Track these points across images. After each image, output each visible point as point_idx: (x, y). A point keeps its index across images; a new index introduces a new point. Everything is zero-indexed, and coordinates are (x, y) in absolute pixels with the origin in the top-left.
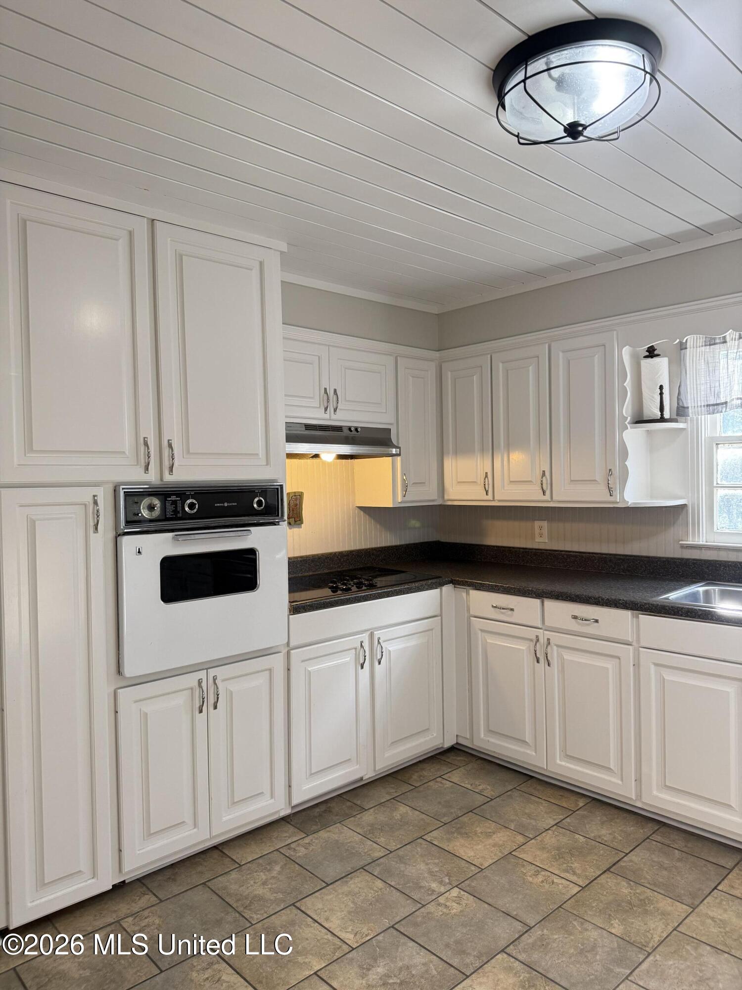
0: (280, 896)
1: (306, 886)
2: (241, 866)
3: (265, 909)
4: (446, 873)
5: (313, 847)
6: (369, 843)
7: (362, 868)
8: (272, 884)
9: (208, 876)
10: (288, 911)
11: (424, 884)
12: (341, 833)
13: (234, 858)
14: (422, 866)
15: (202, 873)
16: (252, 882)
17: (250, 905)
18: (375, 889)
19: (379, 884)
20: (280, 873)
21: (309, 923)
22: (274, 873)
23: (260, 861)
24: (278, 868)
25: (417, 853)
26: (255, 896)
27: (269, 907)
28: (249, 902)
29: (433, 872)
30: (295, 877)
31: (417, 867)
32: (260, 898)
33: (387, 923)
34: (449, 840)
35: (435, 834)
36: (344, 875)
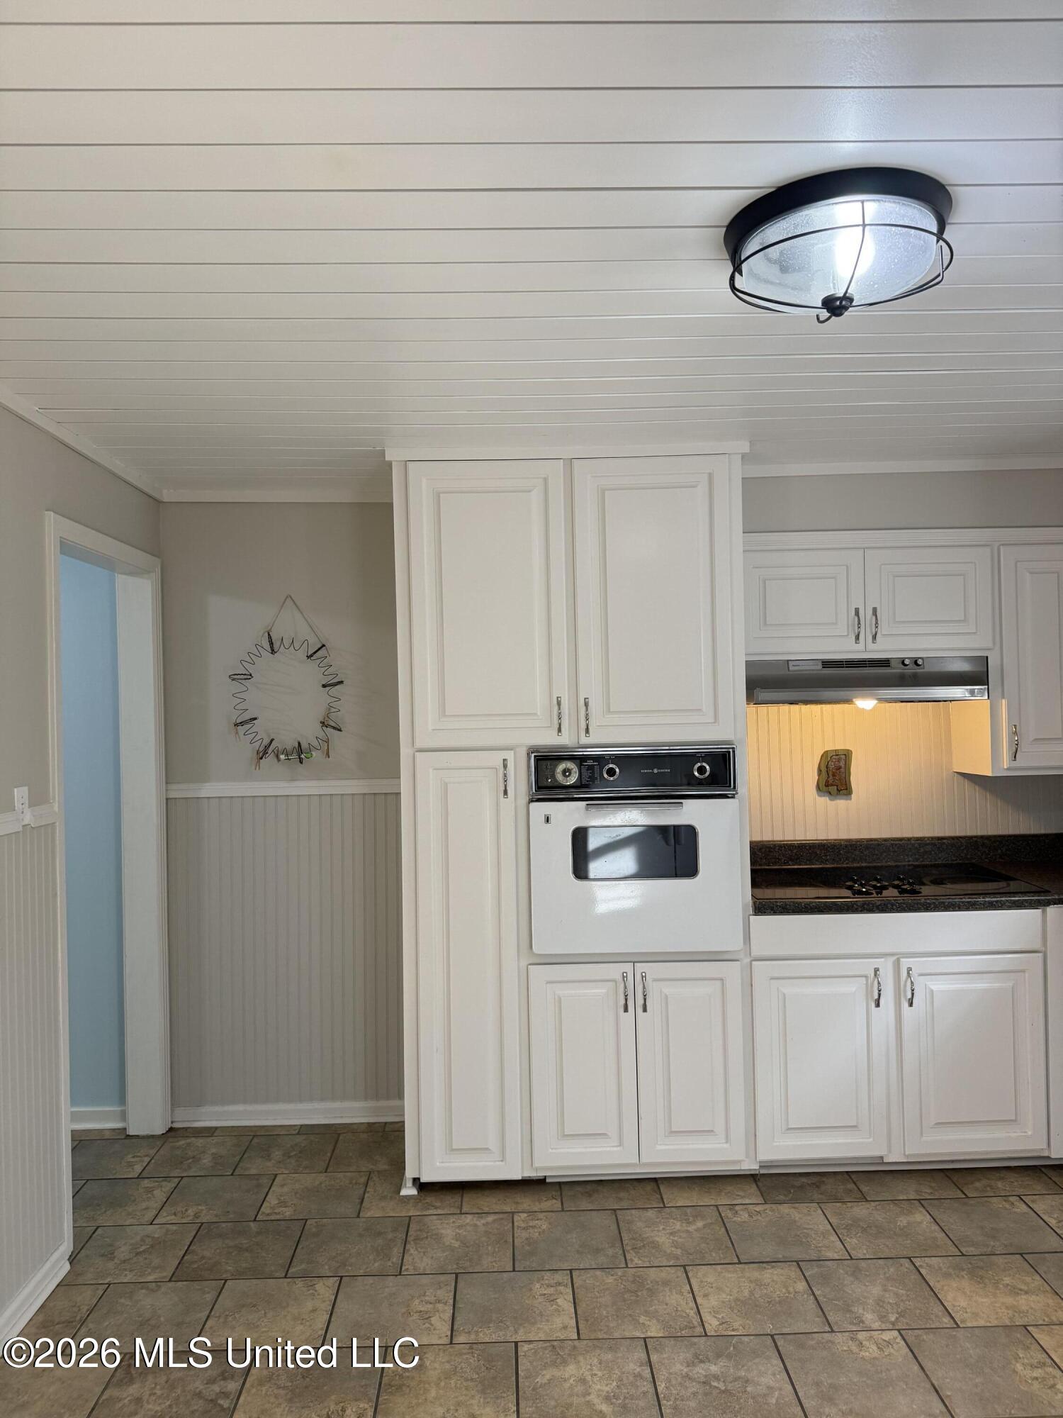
0: (679, 1252)
1: (714, 1255)
2: (665, 1207)
3: (652, 1258)
4: (899, 1310)
5: (760, 1218)
6: (834, 1238)
7: (797, 1262)
8: (680, 1237)
9: (625, 1204)
10: (672, 1270)
11: (858, 1310)
12: (810, 1215)
13: (665, 1197)
14: (876, 1290)
15: (621, 1199)
16: (661, 1227)
17: (640, 1248)
18: (791, 1289)
19: (801, 1286)
20: (698, 1230)
21: (682, 1291)
22: (692, 1228)
23: (689, 1210)
24: (700, 1224)
25: (885, 1273)
26: (653, 1242)
27: (657, 1258)
28: (642, 1244)
29: (884, 1302)
30: (711, 1240)
31: (869, 1288)
32: (656, 1246)
33: (769, 1328)
34: (947, 1276)
35: (934, 1261)
36: (768, 1260)
